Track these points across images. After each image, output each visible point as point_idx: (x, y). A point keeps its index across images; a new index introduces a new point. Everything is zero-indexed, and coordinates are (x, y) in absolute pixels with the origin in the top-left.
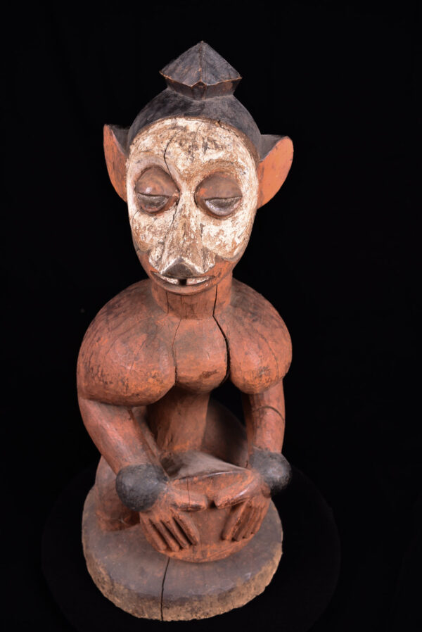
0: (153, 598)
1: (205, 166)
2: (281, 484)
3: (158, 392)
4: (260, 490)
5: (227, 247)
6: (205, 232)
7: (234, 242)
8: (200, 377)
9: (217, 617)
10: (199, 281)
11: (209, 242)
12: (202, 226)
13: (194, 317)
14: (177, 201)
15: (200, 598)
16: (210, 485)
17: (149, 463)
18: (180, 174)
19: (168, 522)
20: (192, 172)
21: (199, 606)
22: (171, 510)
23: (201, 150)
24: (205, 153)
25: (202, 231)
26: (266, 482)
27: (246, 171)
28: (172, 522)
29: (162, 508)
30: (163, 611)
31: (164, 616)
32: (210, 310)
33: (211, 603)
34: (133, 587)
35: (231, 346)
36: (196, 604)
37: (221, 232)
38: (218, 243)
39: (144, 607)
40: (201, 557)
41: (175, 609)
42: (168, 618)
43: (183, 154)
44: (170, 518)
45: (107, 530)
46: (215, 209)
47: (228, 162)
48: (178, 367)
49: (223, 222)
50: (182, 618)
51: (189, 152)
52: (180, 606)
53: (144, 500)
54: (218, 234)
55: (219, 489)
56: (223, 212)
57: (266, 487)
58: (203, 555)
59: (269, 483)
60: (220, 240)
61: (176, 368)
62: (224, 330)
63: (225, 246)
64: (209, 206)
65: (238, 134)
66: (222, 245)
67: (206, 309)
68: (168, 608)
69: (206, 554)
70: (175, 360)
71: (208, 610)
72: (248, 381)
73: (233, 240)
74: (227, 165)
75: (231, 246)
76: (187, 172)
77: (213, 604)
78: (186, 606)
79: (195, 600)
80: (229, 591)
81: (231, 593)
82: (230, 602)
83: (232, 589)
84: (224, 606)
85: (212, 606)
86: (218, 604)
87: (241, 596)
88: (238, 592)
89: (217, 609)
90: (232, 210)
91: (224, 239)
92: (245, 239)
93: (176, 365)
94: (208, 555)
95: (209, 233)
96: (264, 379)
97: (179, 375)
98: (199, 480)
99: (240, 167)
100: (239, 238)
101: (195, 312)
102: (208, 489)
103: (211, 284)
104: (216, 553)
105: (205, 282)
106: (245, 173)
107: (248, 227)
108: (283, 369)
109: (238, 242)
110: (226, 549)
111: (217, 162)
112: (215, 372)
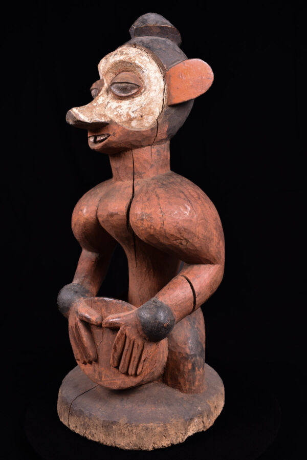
0: (67, 403)
1: (112, 65)
2: (150, 322)
4: (134, 323)
5: (122, 117)
6: (109, 105)
7: (128, 114)
8: (107, 216)
11: (109, 112)
12: (108, 103)
13: (120, 179)
15: (91, 416)
16: (104, 307)
19: (73, 327)
21: (88, 423)
22: (75, 316)
24: (113, 58)
25: (107, 105)
26: (139, 316)
27: (144, 70)
28: (75, 328)
29: (72, 314)
30: (70, 417)
31: (69, 422)
32: (131, 175)
35: (134, 199)
36: (87, 420)
38: (116, 113)
39: (63, 409)
41: (75, 418)
42: (72, 427)
44: (74, 324)
46: (117, 92)
47: (128, 63)
49: (123, 101)
50: (78, 431)
52: (78, 416)
54: (117, 107)
55: (110, 313)
56: (123, 95)
57: (139, 321)
60: (117, 111)
61: (98, 209)
62: (135, 189)
63: (121, 116)
64: (113, 90)
66: (118, 115)
67: (127, 173)
69: (102, 377)
70: (99, 204)
73: (128, 113)
74: (129, 65)
75: (126, 116)
77: (98, 427)
78: (81, 419)
79: (87, 416)
80: (112, 423)
81: (114, 427)
82: (112, 435)
83: (115, 422)
84: (106, 436)
85: (97, 429)
86: (101, 429)
87: (122, 435)
88: (120, 429)
89: (101, 435)
90: (130, 94)
91: (120, 111)
92: (142, 116)
93: (98, 207)
94: (103, 379)
95: (111, 107)
96: (146, 224)
97: (98, 214)
98: (98, 300)
99: (138, 67)
100: (133, 112)
101: (120, 175)
102: (103, 310)
103: (109, 141)
104: (108, 379)
105: (106, 139)
106: (143, 72)
107: (144, 108)
108: (172, 226)
109: (133, 115)
110: (115, 380)
111: (120, 62)
112: (117, 214)
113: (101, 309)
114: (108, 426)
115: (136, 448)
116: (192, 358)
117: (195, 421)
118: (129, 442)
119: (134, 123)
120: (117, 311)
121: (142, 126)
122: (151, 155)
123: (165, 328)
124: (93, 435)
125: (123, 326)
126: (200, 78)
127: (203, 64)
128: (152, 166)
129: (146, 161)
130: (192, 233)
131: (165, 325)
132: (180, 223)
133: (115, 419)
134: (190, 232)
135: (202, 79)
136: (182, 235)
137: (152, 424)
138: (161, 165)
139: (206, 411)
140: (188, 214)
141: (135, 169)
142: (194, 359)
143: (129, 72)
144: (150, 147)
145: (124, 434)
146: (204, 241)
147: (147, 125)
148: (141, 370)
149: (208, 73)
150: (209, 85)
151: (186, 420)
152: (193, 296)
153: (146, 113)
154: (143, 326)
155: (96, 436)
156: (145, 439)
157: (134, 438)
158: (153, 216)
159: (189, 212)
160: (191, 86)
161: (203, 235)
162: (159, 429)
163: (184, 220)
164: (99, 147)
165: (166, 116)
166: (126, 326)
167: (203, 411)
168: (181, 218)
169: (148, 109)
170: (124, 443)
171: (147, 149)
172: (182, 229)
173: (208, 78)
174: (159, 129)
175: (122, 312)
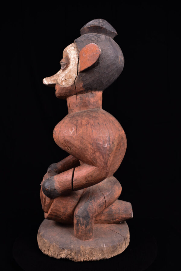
27: (69, 55)
47: (65, 52)
90: (64, 68)
92: (66, 79)
107: (66, 75)
108: (62, 139)
109: (62, 79)
116: (77, 217)
117: (65, 251)
119: (64, 83)
121: (68, 85)
122: (77, 100)
123: (46, 191)
126: (92, 54)
127: (94, 45)
128: (77, 106)
129: (74, 103)
130: (72, 144)
131: (46, 189)
132: (66, 137)
134: (70, 143)
135: (94, 54)
136: (67, 144)
138: (83, 106)
139: (76, 250)
140: (71, 133)
141: (70, 107)
142: (78, 218)
144: (76, 95)
146: (80, 150)
147: (70, 84)
149: (97, 50)
150: (97, 57)
151: (60, 248)
152: (71, 180)
153: (68, 77)
158: (56, 132)
159: (72, 132)
160: (88, 59)
161: (79, 146)
162: (48, 245)
163: (68, 136)
165: (79, 78)
167: (74, 249)
168: (67, 135)
169: (68, 76)
171: (74, 96)
172: (67, 141)
173: (97, 53)
174: (76, 86)
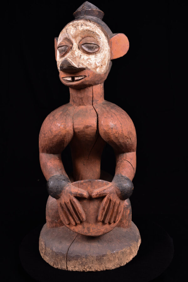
0: (63, 255)
1: (81, 32)
3: (64, 133)
4: (115, 191)
5: (92, 65)
6: (82, 57)
7: (95, 64)
8: (84, 128)
9: (97, 272)
10: (80, 78)
11: (83, 62)
12: (81, 56)
13: (83, 104)
14: (71, 48)
15: (86, 257)
16: (90, 186)
17: (62, 174)
18: (72, 36)
19: (68, 203)
20: (76, 34)
21: (85, 261)
22: (69, 195)
23: (80, 26)
24: (81, 27)
25: (81, 57)
26: (118, 186)
27: (101, 37)
28: (69, 203)
29: (65, 195)
30: (67, 263)
31: (68, 266)
32: (91, 102)
33: (93, 260)
34: (54, 249)
35: (99, 116)
36: (84, 260)
37: (89, 59)
38: (88, 63)
39: (58, 260)
40: (87, 232)
41: (73, 262)
42: (70, 269)
43: (73, 28)
44: (69, 201)
45: (50, 227)
46: (87, 49)
47: (92, 31)
48: (74, 124)
49: (90, 56)
50: (77, 269)
51: (75, 27)
52: (76, 260)
53: (57, 189)
54: (88, 59)
55: (94, 189)
56: (90, 51)
57: (118, 189)
58: (88, 231)
59: (119, 187)
60: (89, 62)
61: (73, 124)
62: (97, 111)
63: (91, 65)
64: (83, 48)
65: (98, 26)
66: (90, 64)
67: (88, 101)
68: (70, 261)
69: (90, 230)
70: (73, 121)
71: (91, 265)
72: (106, 130)
73: (95, 63)
74: (92, 33)
75: (94, 65)
76: (74, 34)
77: (93, 262)
78: (79, 260)
79: (84, 258)
80: (103, 256)
81: (104, 258)
82: (103, 263)
83: (104, 255)
84: (100, 265)
85: (93, 263)
86: (96, 262)
87: (110, 261)
88: (108, 258)
89: (96, 266)
90: (94, 51)
91: (90, 62)
93: (73, 123)
94: (91, 231)
95: (83, 58)
96: (114, 131)
97: (75, 127)
98: (84, 182)
99: (97, 35)
100: (98, 63)
101: (84, 102)
102: (89, 188)
103: (85, 80)
104: (95, 230)
105: (82, 79)
106: (100, 38)
108: (126, 131)
109: (98, 65)
110: (100, 229)
111: (86, 30)
112: (91, 126)
113: (87, 187)
114: (100, 259)
115: (118, 266)
116: (129, 207)
118: (114, 264)
119: (98, 70)
120: (99, 187)
121: (101, 72)
122: (101, 89)
124: (91, 268)
125: (108, 195)
128: (101, 96)
129: (99, 93)
130: (133, 134)
132: (128, 129)
133: (104, 254)
137: (124, 249)
141: (94, 98)
143: (91, 37)
145: (111, 260)
147: (103, 71)
148: (118, 219)
153: (103, 63)
154: (121, 192)
155: (92, 267)
156: (122, 259)
157: (117, 261)
158: (117, 126)
160: (121, 49)
162: (128, 251)
164: (77, 83)
165: (109, 66)
166: (110, 194)
170: (111, 266)
171: (99, 86)
172: (129, 132)
174: (107, 74)
175: (102, 187)
